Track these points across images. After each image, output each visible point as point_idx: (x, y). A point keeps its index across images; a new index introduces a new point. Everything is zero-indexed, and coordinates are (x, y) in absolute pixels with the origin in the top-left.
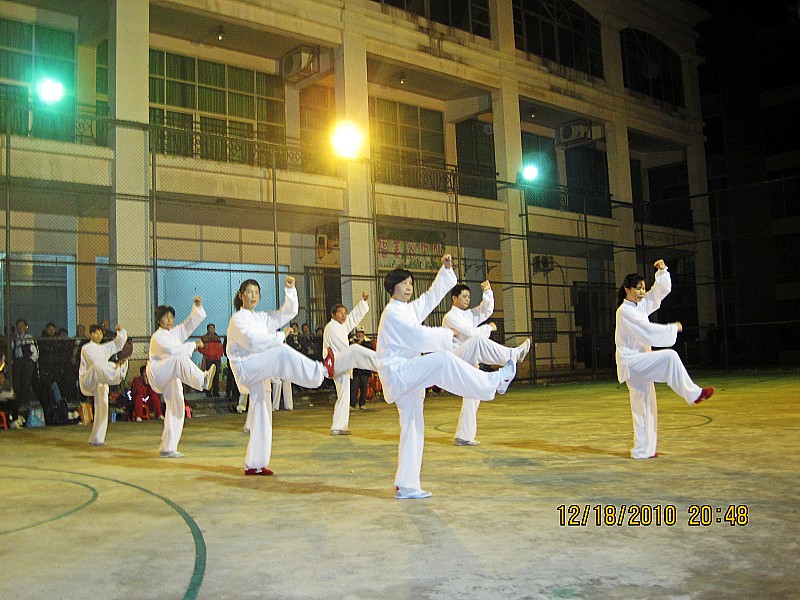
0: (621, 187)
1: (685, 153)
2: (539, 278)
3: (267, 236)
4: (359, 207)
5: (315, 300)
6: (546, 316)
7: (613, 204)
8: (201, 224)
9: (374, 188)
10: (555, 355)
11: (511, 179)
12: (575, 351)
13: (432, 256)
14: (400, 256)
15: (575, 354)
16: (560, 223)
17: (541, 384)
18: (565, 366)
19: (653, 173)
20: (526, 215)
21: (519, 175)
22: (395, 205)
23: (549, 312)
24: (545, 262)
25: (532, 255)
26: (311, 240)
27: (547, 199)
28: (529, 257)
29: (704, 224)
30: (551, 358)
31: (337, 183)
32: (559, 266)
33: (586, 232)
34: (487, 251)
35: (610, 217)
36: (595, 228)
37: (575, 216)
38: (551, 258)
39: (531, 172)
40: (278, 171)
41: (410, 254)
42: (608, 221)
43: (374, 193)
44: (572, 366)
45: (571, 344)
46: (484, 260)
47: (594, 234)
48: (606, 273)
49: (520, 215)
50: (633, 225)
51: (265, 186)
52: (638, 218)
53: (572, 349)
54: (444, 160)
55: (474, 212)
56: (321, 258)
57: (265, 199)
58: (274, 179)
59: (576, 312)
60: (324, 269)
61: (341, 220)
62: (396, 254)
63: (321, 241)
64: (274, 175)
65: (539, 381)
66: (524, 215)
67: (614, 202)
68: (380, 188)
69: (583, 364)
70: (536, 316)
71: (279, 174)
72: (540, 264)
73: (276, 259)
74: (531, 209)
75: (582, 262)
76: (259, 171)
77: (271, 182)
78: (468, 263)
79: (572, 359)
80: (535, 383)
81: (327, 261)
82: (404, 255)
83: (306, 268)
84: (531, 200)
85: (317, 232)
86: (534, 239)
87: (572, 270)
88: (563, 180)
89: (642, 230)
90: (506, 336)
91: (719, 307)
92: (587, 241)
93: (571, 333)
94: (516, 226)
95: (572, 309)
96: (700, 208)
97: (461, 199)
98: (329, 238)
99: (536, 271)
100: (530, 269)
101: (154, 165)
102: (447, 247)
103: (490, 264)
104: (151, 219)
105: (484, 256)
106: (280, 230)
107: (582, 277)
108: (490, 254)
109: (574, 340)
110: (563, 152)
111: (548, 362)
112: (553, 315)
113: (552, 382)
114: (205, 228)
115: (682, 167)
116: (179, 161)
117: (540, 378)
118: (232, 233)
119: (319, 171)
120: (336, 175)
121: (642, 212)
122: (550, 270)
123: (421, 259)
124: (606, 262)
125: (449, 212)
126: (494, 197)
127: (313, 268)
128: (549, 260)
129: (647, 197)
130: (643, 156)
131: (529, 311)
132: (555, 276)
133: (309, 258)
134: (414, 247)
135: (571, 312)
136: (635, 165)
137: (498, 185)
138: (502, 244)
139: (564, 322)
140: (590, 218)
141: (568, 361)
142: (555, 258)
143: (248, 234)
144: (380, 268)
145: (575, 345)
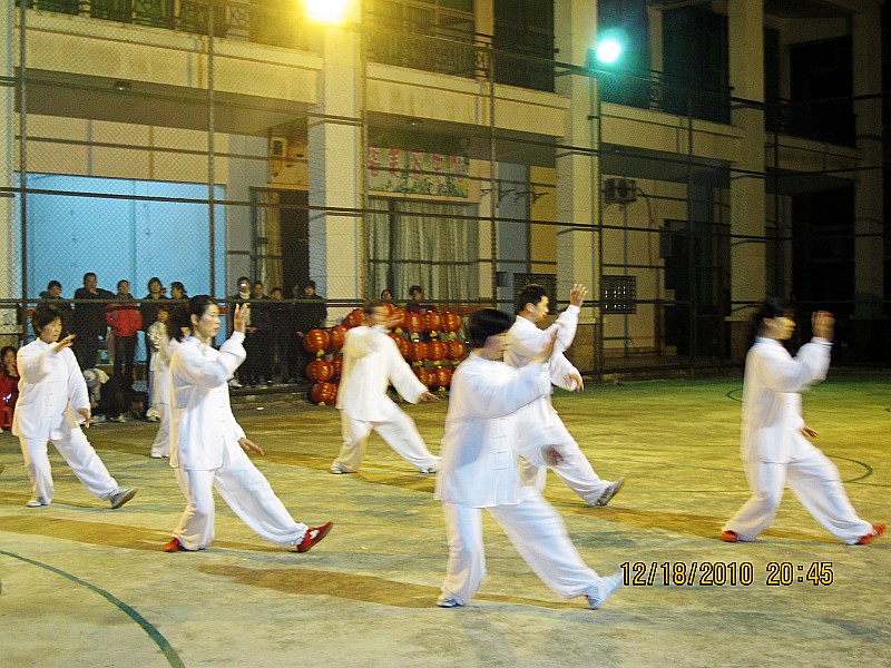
0: (747, 75)
1: (850, 26)
2: (613, 215)
3: (198, 139)
4: (341, 101)
5: (265, 241)
6: (619, 272)
7: (733, 103)
8: (90, 119)
9: (365, 71)
10: (631, 335)
11: (578, 61)
12: (663, 329)
13: (448, 175)
14: (399, 174)
15: (663, 334)
16: (650, 130)
17: (609, 381)
18: (645, 352)
19: (800, 52)
20: (599, 118)
21: (590, 55)
22: (396, 97)
23: (625, 266)
24: (623, 189)
25: (606, 177)
26: (260, 146)
27: (632, 93)
28: (600, 180)
29: (872, 137)
30: (625, 338)
31: (311, 61)
32: (644, 195)
33: (690, 147)
34: (534, 169)
35: (728, 123)
36: (705, 141)
37: (673, 120)
38: (633, 182)
39: (609, 50)
40: (216, 40)
41: (415, 171)
42: (725, 129)
43: (365, 77)
44: (658, 352)
45: (657, 317)
46: (528, 183)
47: (702, 149)
48: (716, 207)
49: (590, 118)
50: (762, 137)
51: (195, 64)
52: (771, 126)
53: (657, 324)
54: (472, 23)
55: (519, 110)
56: (276, 175)
57: (195, 85)
58: (211, 54)
59: (667, 268)
60: (283, 193)
61: (312, 120)
62: (392, 170)
63: (277, 148)
64: (211, 47)
65: (606, 377)
66: (596, 117)
67: (736, 99)
68: (375, 70)
69: (675, 348)
70: (608, 271)
71: (220, 46)
72: (614, 192)
73: (211, 176)
74: (607, 108)
75: (680, 190)
76: (186, 40)
77: (206, 57)
78: (505, 187)
79: (658, 338)
80: (600, 380)
81: (288, 179)
82: (406, 172)
83: (253, 190)
84: (610, 94)
85: (269, 133)
86: (611, 157)
87: (664, 202)
88: (657, 63)
89: (776, 145)
90: (560, 306)
92: (690, 160)
93: (657, 302)
94: (582, 135)
95: (661, 262)
97: (500, 90)
98: (290, 143)
99: (609, 202)
100: (600, 198)
101: (22, 27)
102: (471, 161)
103: (538, 190)
104: (18, 109)
105: (528, 175)
106: (216, 130)
107: (680, 212)
108: (538, 173)
109: (663, 312)
110: (659, 14)
111: (620, 344)
112: (631, 272)
113: (626, 379)
114: (95, 122)
115: (844, 46)
116: (61, 21)
117: (608, 372)
118: (138, 133)
119: (280, 40)
120: (306, 49)
121: (779, 116)
122: (630, 201)
123: (432, 179)
124: (716, 190)
125: (480, 108)
126: (549, 87)
127: (263, 190)
128: (630, 186)
129: (786, 92)
130: (783, 23)
131: (597, 264)
132: (638, 213)
133: (259, 174)
134: (422, 160)
135: (658, 268)
136: (771, 37)
137: (558, 69)
138: (561, 162)
139: (649, 285)
140: (697, 124)
141: (651, 343)
142: (640, 182)
143: (165, 135)
144: (371, 193)
145: (662, 323)
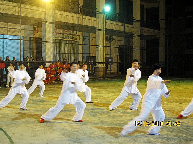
0: (137, 15)
1: (159, 5)
2: (108, 44)
3: (17, 26)
4: (49, 18)
5: (32, 48)
6: (109, 56)
7: (134, 20)
9: (54, 12)
10: (112, 69)
11: (101, 11)
12: (118, 68)
13: (72, 35)
14: (62, 34)
15: (118, 69)
16: (116, 26)
17: (107, 79)
18: (115, 73)
19: (148, 10)
20: (105, 23)
21: (103, 9)
22: (61, 18)
23: (111, 55)
24: (110, 38)
25: (106, 36)
26: (31, 28)
27: (113, 18)
29: (163, 28)
30: (110, 70)
31: (43, 10)
32: (115, 40)
33: (125, 30)
35: (133, 25)
36: (128, 28)
37: (121, 24)
38: (112, 37)
39: (107, 9)
40: (22, 5)
41: (65, 34)
42: (132, 26)
43: (54, 13)
44: (117, 73)
45: (117, 66)
46: (90, 37)
47: (127, 30)
48: (130, 43)
49: (103, 23)
50: (140, 28)
51: (17, 10)
52: (142, 26)
53: (117, 67)
54: (78, 2)
55: (88, 21)
56: (35, 34)
57: (17, 14)
58: (21, 8)
59: (119, 55)
60: (36, 38)
61: (43, 22)
62: (60, 34)
63: (35, 28)
65: (106, 78)
66: (104, 23)
67: (135, 20)
68: (57, 12)
69: (121, 72)
70: (106, 56)
71: (23, 6)
72: (108, 39)
73: (20, 34)
74: (107, 21)
75: (122, 39)
76: (15, 4)
77: (19, 8)
78: (85, 38)
79: (117, 70)
80: (105, 79)
81: (37, 35)
82: (63, 34)
83: (30, 37)
84: (107, 18)
85: (34, 25)
86: (107, 31)
87: (119, 41)
88: (118, 12)
89: (143, 30)
90: (96, 63)
91: (166, 55)
92: (124, 33)
93: (117, 63)
94: (101, 27)
95: (118, 54)
96: (162, 24)
97: (84, 17)
98: (38, 27)
99: (107, 41)
100: (105, 40)
102: (78, 32)
103: (92, 38)
105: (90, 35)
106: (22, 24)
107: (122, 43)
108: (92, 35)
109: (118, 65)
110: (118, 1)
111: (110, 72)
113: (110, 79)
115: (157, 9)
117: (106, 77)
118: (4, 24)
119: (36, 5)
120: (42, 7)
121: (143, 24)
122: (112, 41)
123: (69, 36)
124: (130, 39)
125: (80, 20)
126: (95, 16)
127: (32, 37)
128: (112, 38)
129: (145, 18)
130: (145, 4)
131: (104, 54)
132: (113, 43)
133: (31, 34)
134: (67, 32)
136: (142, 6)
137: (96, 12)
138: (97, 32)
139: (115, 59)
140: (126, 25)
141: (116, 71)
142: (114, 37)
143: (10, 25)
144: (55, 38)
145: (118, 67)
